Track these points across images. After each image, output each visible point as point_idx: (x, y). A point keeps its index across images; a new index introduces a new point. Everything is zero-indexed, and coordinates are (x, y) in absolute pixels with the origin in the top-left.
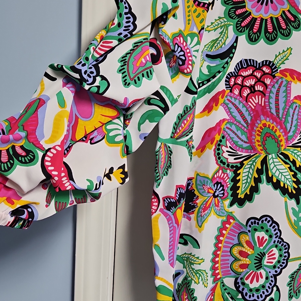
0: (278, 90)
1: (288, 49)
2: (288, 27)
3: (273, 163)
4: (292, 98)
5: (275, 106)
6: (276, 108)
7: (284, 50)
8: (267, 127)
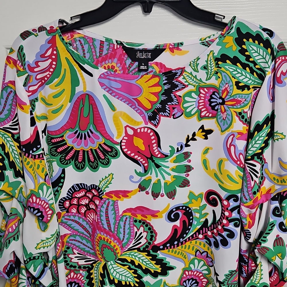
0: (107, 209)
1: (109, 175)
2: (106, 157)
3: (112, 269)
4: (120, 213)
5: (107, 222)
6: (107, 224)
7: (106, 176)
8: (103, 239)
